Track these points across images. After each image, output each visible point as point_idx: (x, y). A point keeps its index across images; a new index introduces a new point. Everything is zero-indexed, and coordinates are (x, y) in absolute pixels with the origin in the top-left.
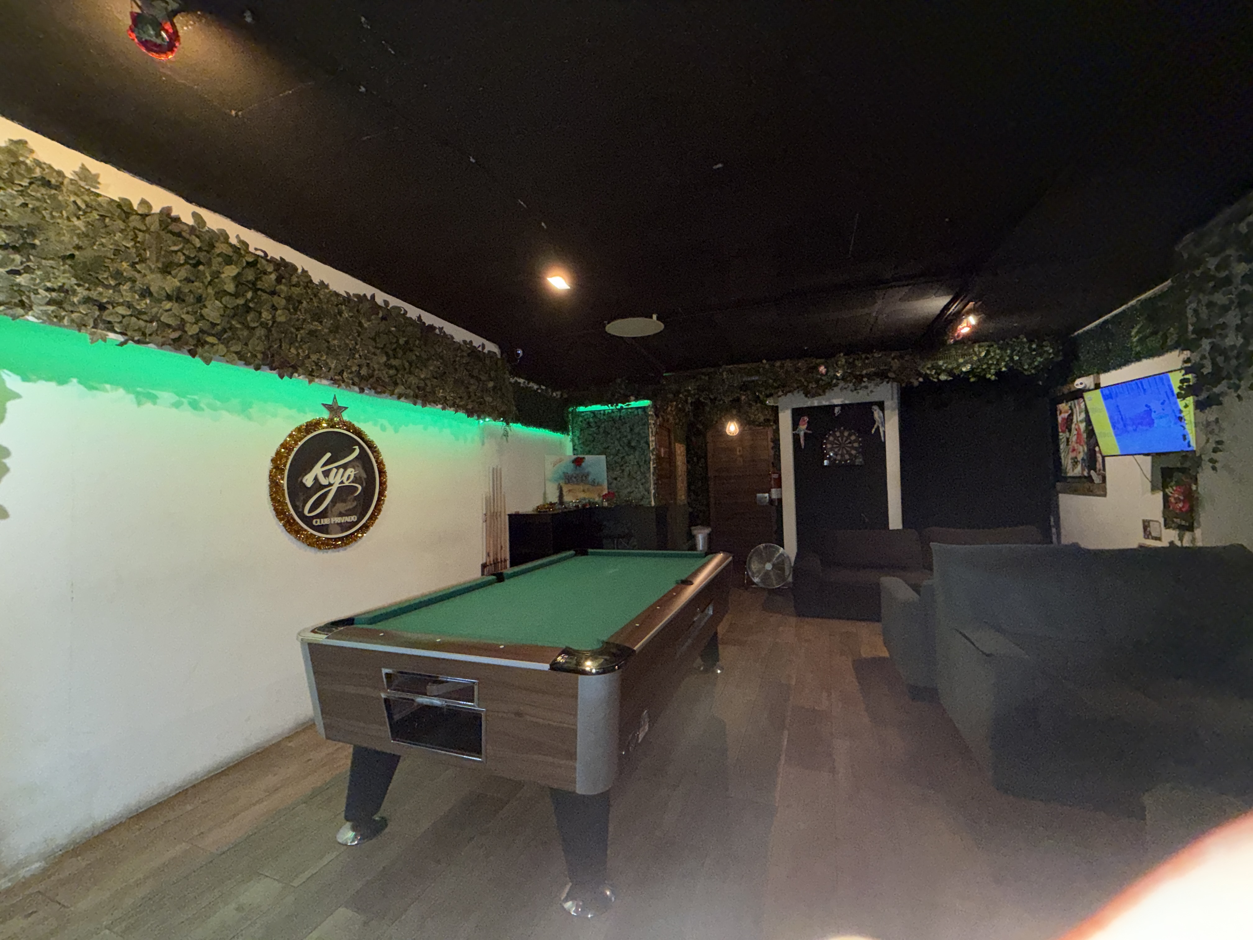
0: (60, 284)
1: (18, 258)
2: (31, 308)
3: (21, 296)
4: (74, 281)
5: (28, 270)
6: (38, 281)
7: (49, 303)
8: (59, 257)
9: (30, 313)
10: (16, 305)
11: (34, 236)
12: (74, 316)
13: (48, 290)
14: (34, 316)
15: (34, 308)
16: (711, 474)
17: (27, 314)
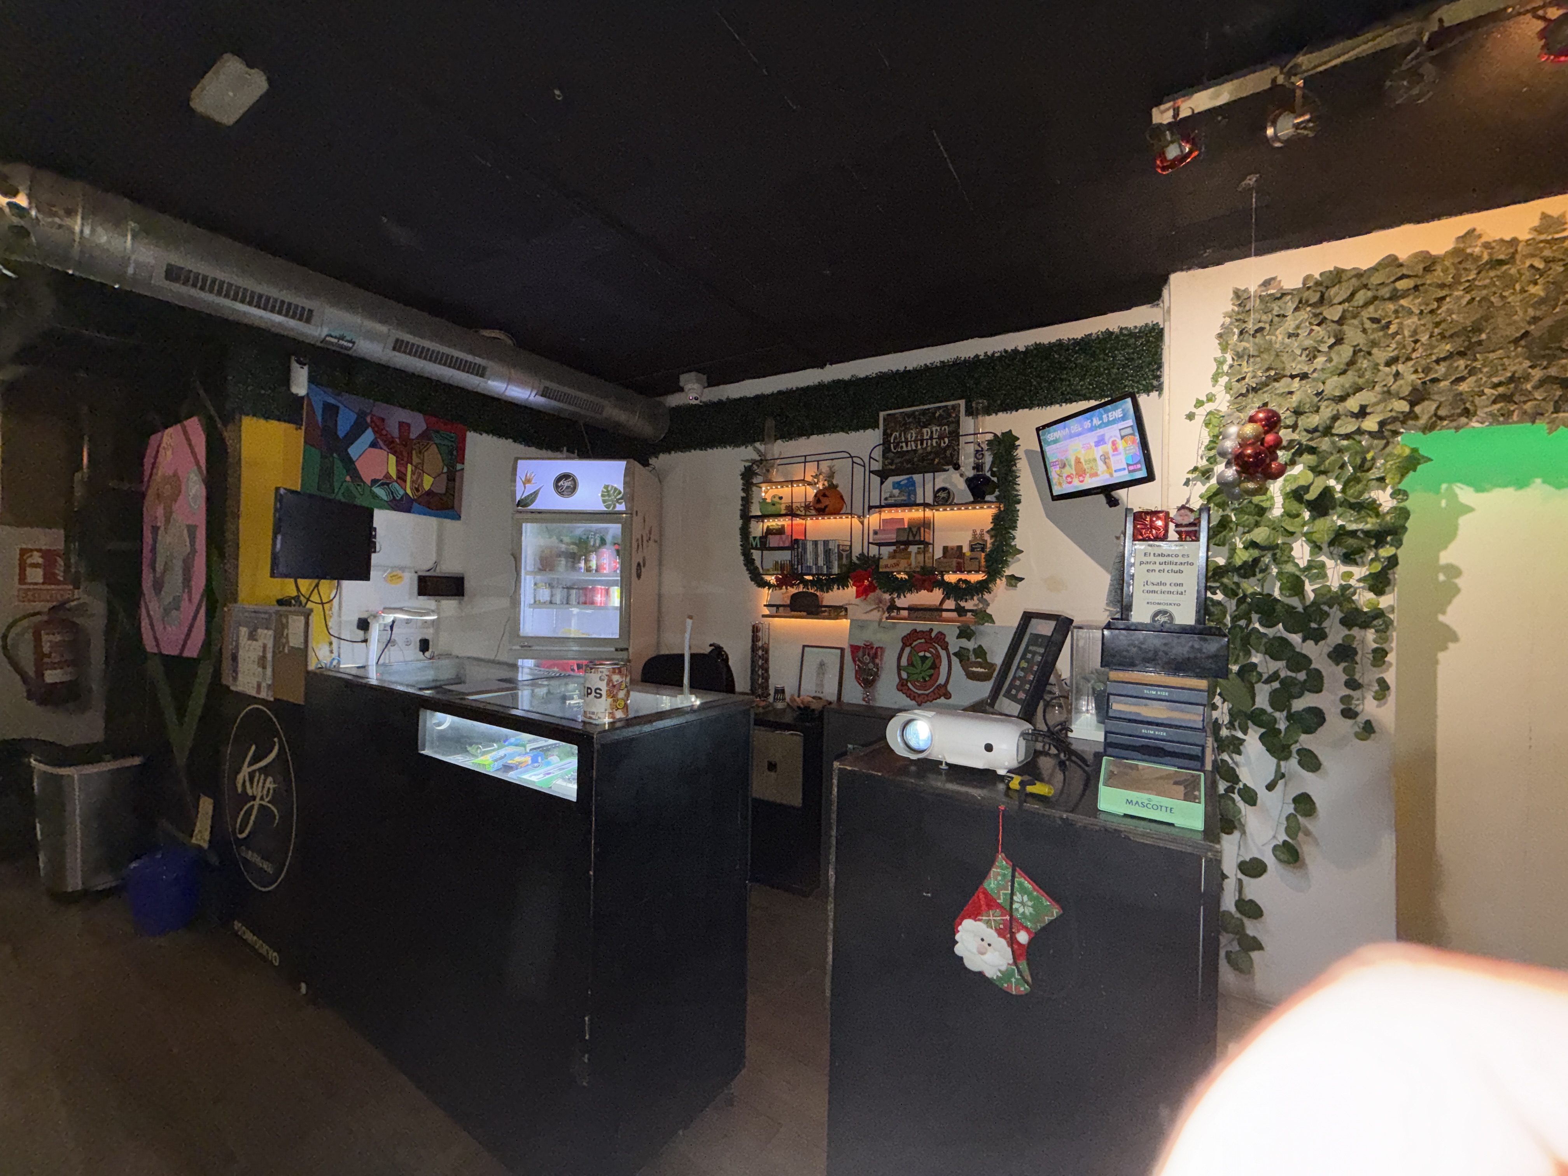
0: (1509, 374)
1: (1461, 363)
2: (1475, 414)
3: (1465, 403)
4: (1528, 363)
5: (1472, 372)
6: (1484, 379)
7: (1494, 402)
8: (1510, 342)
9: (1474, 419)
10: (1460, 415)
11: (1480, 331)
12: (1528, 406)
13: (1495, 386)
14: (1478, 421)
15: (1478, 413)
17: (1471, 420)
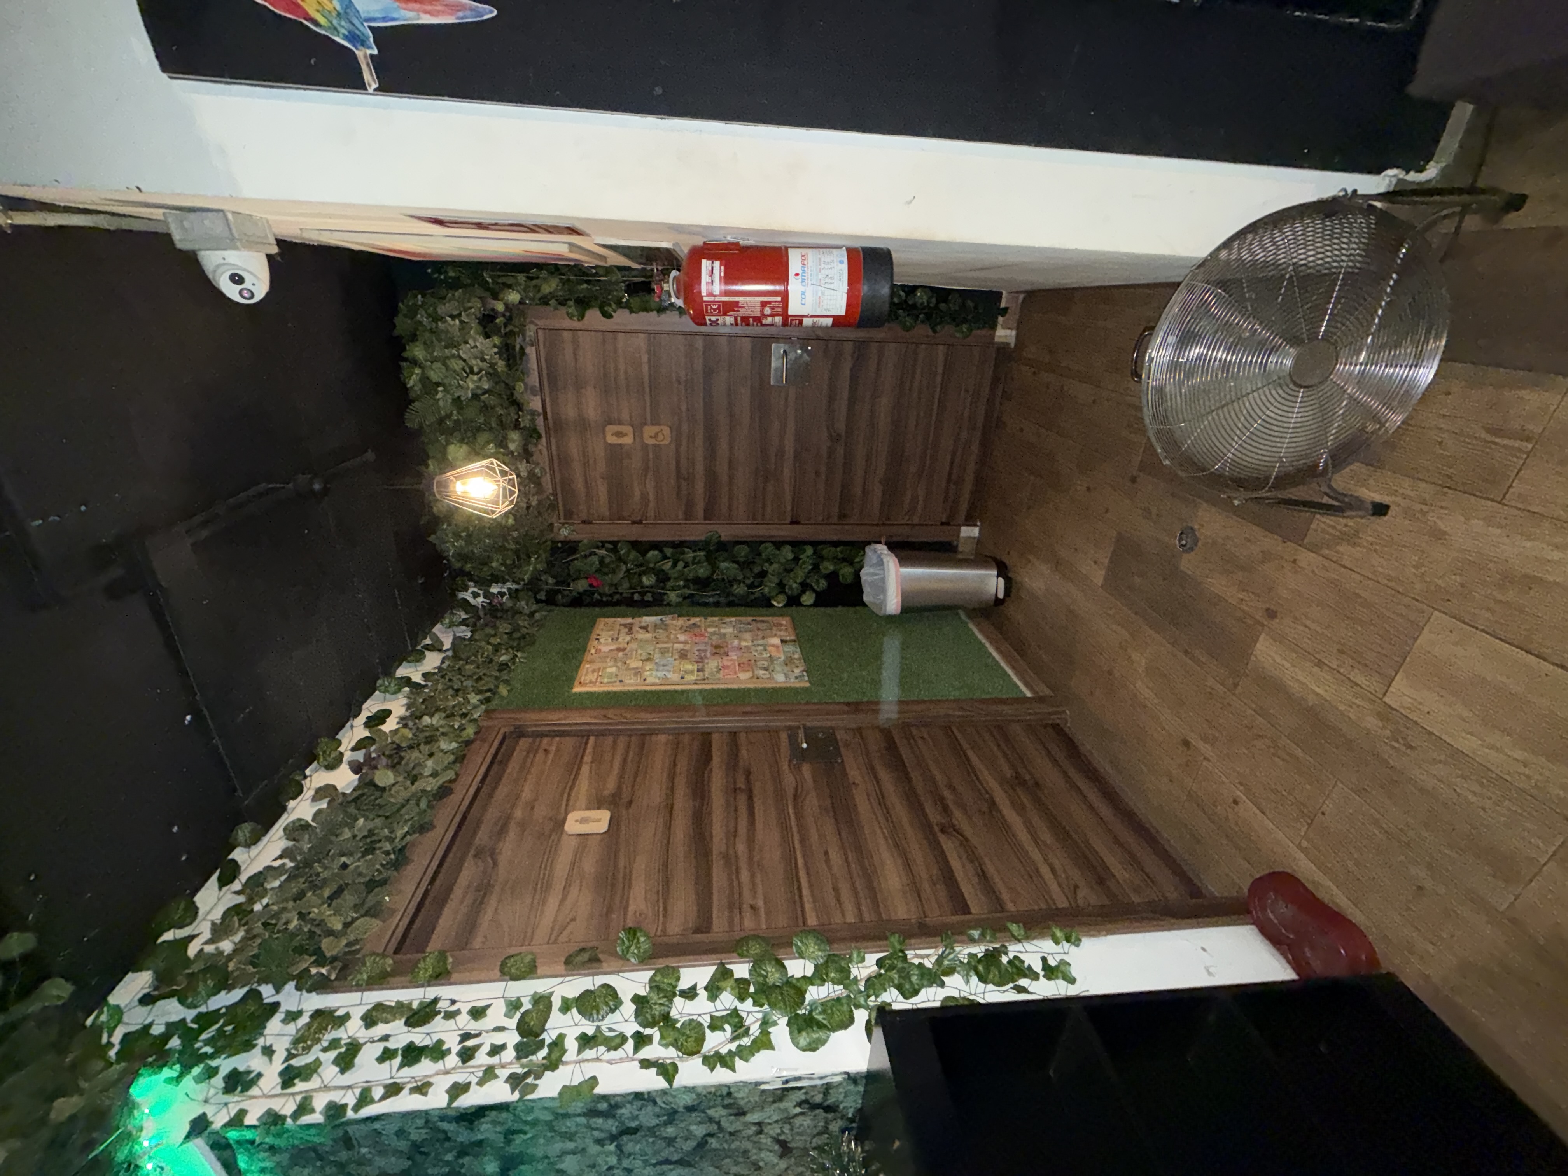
16: (697, 532)
